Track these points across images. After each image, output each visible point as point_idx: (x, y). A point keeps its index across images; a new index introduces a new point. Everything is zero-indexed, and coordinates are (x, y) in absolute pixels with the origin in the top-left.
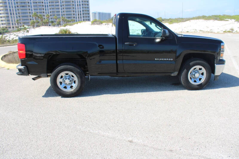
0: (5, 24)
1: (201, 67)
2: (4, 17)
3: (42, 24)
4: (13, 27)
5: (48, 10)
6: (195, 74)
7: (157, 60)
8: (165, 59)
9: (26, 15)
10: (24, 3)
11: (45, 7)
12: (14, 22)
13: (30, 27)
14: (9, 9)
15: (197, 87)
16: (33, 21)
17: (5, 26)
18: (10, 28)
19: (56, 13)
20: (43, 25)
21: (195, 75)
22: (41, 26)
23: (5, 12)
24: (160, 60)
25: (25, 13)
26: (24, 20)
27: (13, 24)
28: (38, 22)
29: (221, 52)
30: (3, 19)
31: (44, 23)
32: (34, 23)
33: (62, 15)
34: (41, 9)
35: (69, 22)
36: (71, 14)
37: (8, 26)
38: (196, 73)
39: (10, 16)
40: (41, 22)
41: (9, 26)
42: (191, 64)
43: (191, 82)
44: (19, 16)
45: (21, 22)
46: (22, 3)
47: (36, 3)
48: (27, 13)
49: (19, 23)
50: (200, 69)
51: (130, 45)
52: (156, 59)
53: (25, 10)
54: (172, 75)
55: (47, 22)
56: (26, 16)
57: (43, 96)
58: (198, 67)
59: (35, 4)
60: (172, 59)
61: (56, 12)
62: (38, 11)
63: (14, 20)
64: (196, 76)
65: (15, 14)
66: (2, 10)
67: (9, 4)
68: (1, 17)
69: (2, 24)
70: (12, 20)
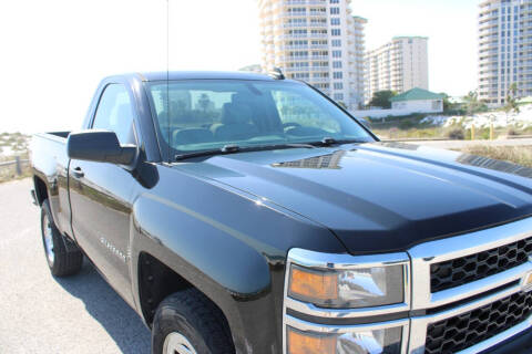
0: (486, 93)
2: (487, 79)
4: (503, 101)
14: (500, 61)
17: (486, 97)
18: (496, 101)
23: (492, 67)
27: (503, 95)
30: (485, 83)
37: (491, 99)
39: (499, 75)
41: (494, 98)
44: (521, 76)
45: (524, 87)
49: (517, 91)
63: (508, 84)
65: (512, 71)
66: (487, 64)
67: (503, 50)
68: (482, 80)
69: (482, 94)
70: (503, 86)
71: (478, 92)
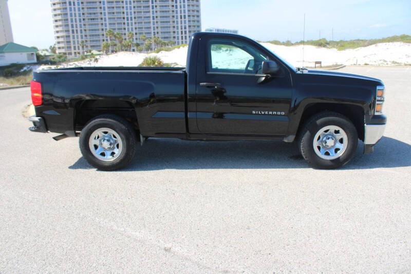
0: (63, 48)
1: (337, 128)
2: (62, 37)
3: (120, 47)
4: (75, 53)
5: (132, 25)
6: (327, 141)
7: (256, 114)
8: (270, 113)
9: (97, 33)
10: (95, 14)
11: (128, 20)
12: (77, 45)
13: (101, 53)
14: (70, 23)
15: (331, 163)
16: (107, 44)
17: (63, 51)
18: (70, 54)
19: (144, 31)
20: (122, 50)
21: (326, 143)
22: (119, 51)
23: (65, 29)
24: (262, 114)
25: (95, 30)
26: (93, 41)
27: (75, 49)
28: (115, 45)
29: (377, 103)
30: (61, 40)
31: (124, 46)
32: (107, 46)
33: (154, 32)
34: (121, 23)
35: (165, 44)
36: (170, 32)
37: (67, 52)
38: (328, 139)
39: (71, 34)
40: (119, 45)
41: (69, 51)
42: (319, 122)
43: (320, 154)
44: (86, 36)
45: (89, 44)
46: (90, 14)
47: (114, 13)
48: (98, 30)
49: (85, 47)
50: (337, 132)
51: (208, 87)
52: (254, 112)
53: (95, 24)
54: (286, 141)
55: (128, 45)
56: (96, 35)
57: (70, 167)
58: (333, 128)
59: (111, 16)
60: (283, 113)
61: (145, 28)
62: (117, 26)
63: (78, 41)
64: (328, 144)
65: (79, 31)
66: (61, 26)
67: (71, 16)
68: (58, 37)
69: (59, 48)
70: (74, 42)
71: (57, 46)
